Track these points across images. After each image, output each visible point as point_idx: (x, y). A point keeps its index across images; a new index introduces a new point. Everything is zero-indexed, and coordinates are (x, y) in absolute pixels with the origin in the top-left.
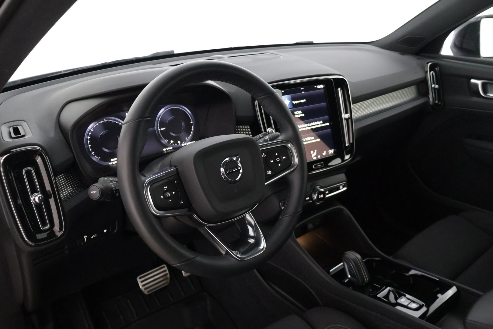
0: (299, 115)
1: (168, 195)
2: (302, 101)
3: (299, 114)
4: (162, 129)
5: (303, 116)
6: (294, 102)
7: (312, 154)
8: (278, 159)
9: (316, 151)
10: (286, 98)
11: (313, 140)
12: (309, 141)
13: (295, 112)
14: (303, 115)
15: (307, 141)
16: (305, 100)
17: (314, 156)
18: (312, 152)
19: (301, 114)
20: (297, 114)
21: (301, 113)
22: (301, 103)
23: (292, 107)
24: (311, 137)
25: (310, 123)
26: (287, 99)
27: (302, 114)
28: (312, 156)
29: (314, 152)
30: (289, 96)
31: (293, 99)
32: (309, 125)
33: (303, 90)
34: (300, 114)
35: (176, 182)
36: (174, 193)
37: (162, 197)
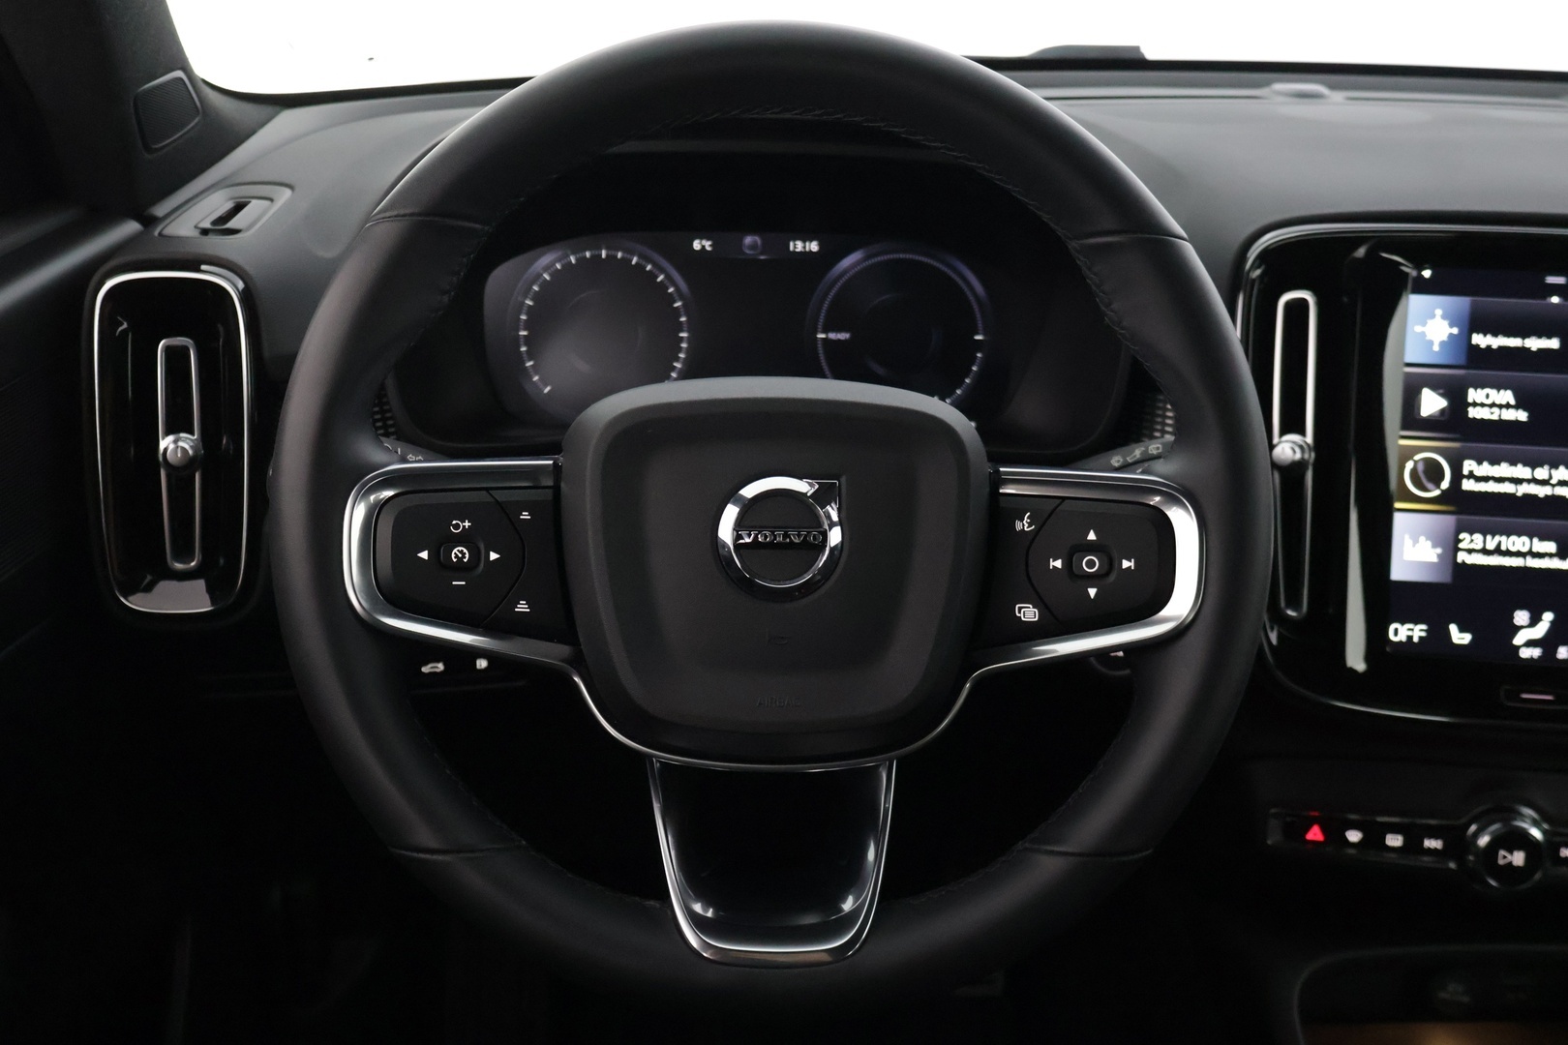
0: (1496, 410)
1: (460, 560)
2: (1534, 344)
3: (1493, 405)
4: (832, 336)
5: (1517, 422)
6: (1480, 340)
7: (1522, 627)
8: (1091, 564)
9: (1548, 617)
10: (1439, 312)
11: (1551, 555)
12: (1518, 554)
13: (1471, 391)
14: (1522, 416)
15: (1508, 553)
16: (1554, 344)
17: (1530, 643)
18: (1521, 617)
19: (1508, 406)
20: (1483, 405)
21: (1513, 402)
22: (1524, 350)
23: (1462, 361)
24: (1542, 538)
25: (1554, 466)
26: (1444, 317)
27: (1517, 407)
28: (1519, 639)
29: (1534, 621)
30: (1461, 303)
31: (1478, 322)
32: (1541, 473)
33: (1555, 289)
34: (1501, 406)
35: (525, 516)
36: (493, 556)
37: (424, 555)
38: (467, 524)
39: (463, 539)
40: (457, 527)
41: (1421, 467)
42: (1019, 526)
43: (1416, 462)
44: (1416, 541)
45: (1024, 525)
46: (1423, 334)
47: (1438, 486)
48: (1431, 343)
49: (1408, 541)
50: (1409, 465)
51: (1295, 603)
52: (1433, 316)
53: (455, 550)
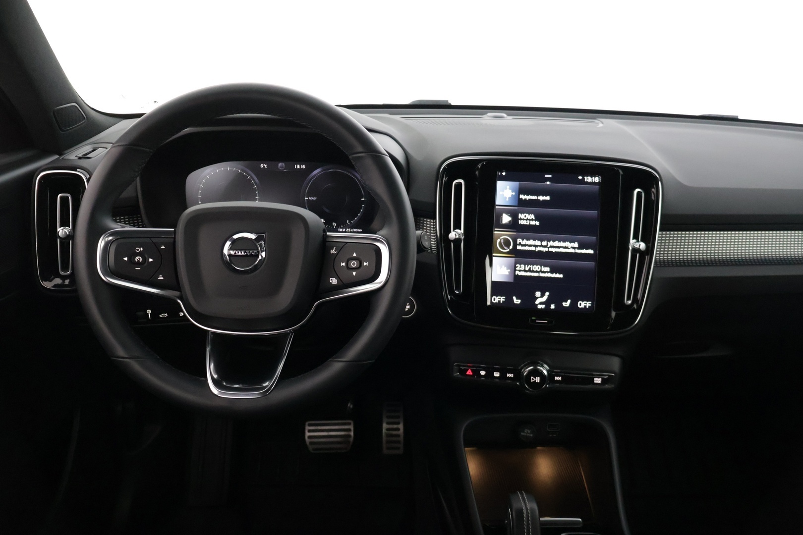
0: (528, 221)
1: (138, 261)
2: (541, 198)
3: (527, 219)
4: (310, 198)
5: (535, 225)
6: (523, 197)
7: (538, 298)
8: (354, 264)
9: (547, 294)
10: (508, 187)
11: (548, 272)
12: (537, 272)
13: (520, 215)
14: (537, 223)
15: (533, 271)
16: (548, 198)
17: (541, 303)
18: (538, 294)
19: (532, 220)
20: (524, 219)
21: (534, 218)
22: (538, 200)
23: (517, 204)
24: (545, 266)
25: (549, 241)
26: (510, 189)
27: (535, 220)
28: (537, 302)
29: (542, 295)
30: (515, 184)
31: (522, 191)
32: (544, 243)
33: (548, 179)
34: (530, 220)
35: (163, 247)
36: (151, 260)
37: (126, 259)
38: (142, 249)
39: (140, 254)
40: (138, 250)
41: (502, 241)
42: (332, 252)
43: (501, 239)
44: (501, 267)
45: (333, 251)
46: (503, 195)
47: (509, 248)
48: (506, 198)
49: (498, 267)
50: (499, 240)
51: (458, 288)
52: (506, 189)
53: (137, 258)
